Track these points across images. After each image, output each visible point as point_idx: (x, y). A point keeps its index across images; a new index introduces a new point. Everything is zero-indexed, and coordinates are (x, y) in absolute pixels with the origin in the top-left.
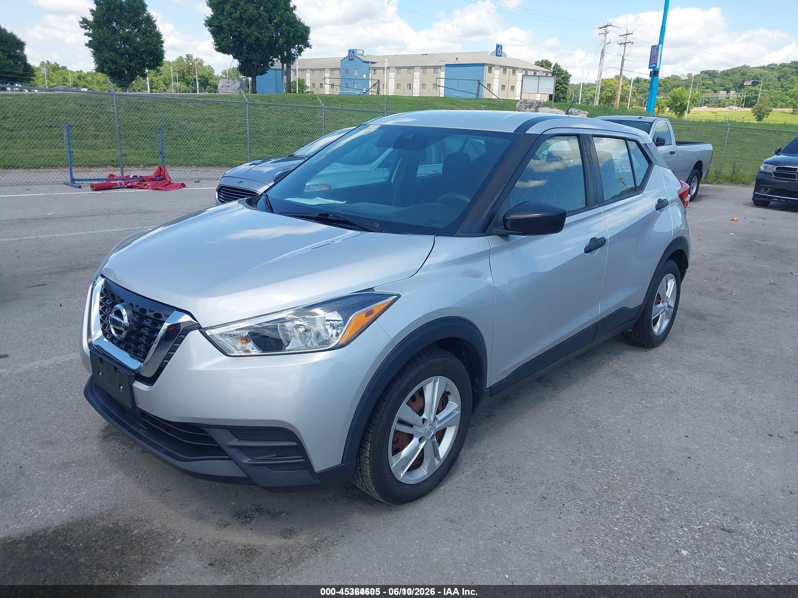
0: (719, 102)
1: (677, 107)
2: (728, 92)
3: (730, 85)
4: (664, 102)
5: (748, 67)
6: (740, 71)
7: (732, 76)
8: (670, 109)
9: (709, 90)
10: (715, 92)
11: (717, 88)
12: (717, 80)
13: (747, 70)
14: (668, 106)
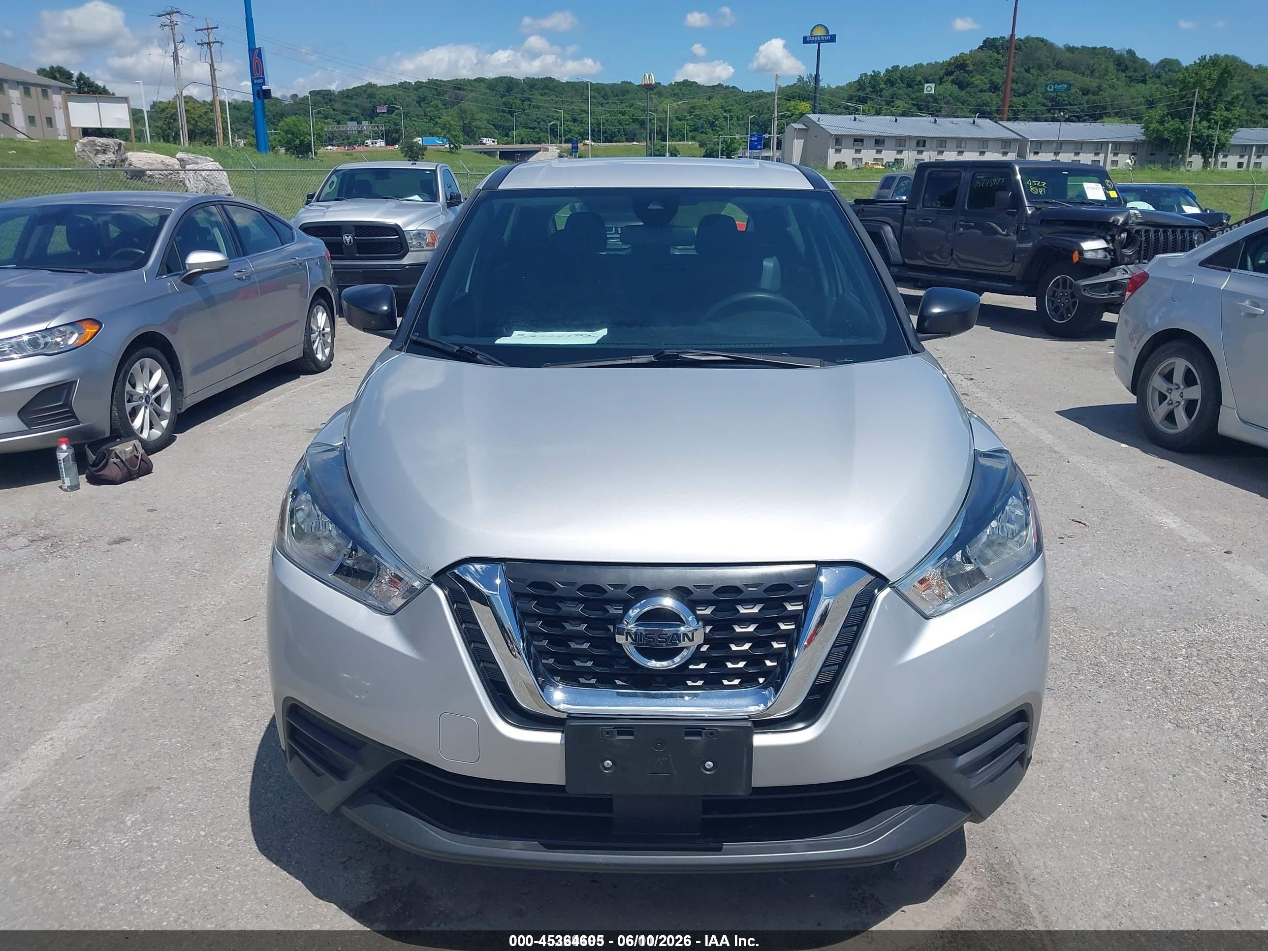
0: (348, 138)
1: (296, 147)
2: (359, 123)
3: (355, 113)
4: (275, 139)
5: (375, 86)
6: (365, 91)
7: (356, 99)
8: (287, 150)
9: (330, 120)
10: (339, 123)
11: (340, 117)
12: (337, 106)
13: (374, 89)
14: (282, 146)
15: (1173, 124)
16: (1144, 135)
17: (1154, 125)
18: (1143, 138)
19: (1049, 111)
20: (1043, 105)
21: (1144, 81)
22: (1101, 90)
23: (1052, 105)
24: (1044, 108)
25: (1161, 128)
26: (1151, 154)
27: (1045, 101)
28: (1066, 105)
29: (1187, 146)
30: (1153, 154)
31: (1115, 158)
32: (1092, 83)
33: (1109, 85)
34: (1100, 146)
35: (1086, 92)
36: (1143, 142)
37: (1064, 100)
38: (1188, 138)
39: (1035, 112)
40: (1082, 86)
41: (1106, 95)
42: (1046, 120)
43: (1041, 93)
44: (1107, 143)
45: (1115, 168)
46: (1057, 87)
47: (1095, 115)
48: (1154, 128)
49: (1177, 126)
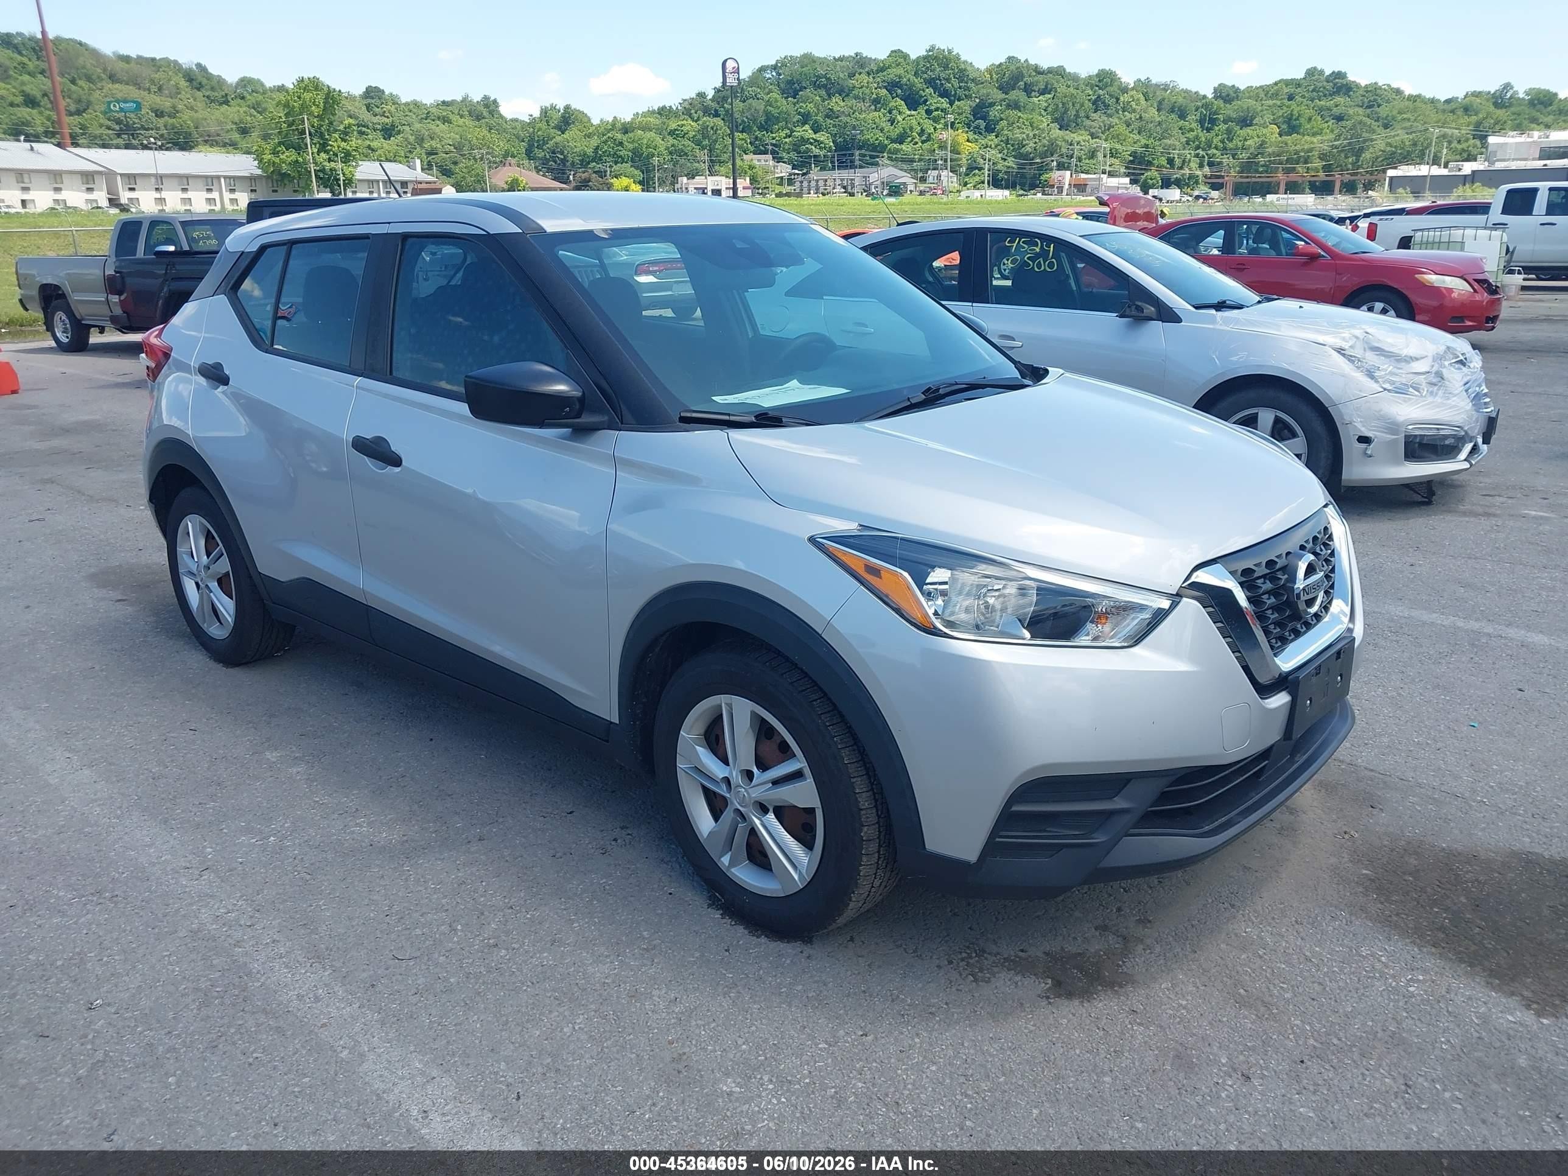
15: (289, 156)
16: (259, 168)
17: (267, 157)
18: (259, 172)
19: (119, 136)
20: (109, 128)
21: (227, 103)
22: (178, 112)
23: (121, 129)
24: (111, 132)
25: (277, 160)
26: (274, 191)
27: (109, 123)
28: (139, 129)
29: (312, 181)
30: (276, 191)
31: (233, 196)
32: (166, 104)
33: (185, 105)
34: (210, 180)
35: (159, 114)
36: (259, 177)
37: (134, 123)
38: (310, 172)
39: (100, 136)
40: (154, 106)
41: (186, 118)
42: (118, 147)
43: (101, 113)
44: (218, 177)
45: (236, 208)
46: (123, 105)
47: (182, 142)
48: (269, 160)
49: (293, 158)
